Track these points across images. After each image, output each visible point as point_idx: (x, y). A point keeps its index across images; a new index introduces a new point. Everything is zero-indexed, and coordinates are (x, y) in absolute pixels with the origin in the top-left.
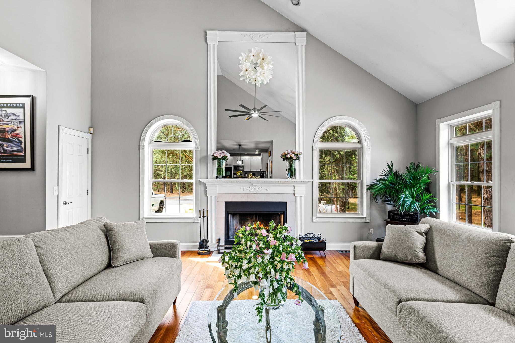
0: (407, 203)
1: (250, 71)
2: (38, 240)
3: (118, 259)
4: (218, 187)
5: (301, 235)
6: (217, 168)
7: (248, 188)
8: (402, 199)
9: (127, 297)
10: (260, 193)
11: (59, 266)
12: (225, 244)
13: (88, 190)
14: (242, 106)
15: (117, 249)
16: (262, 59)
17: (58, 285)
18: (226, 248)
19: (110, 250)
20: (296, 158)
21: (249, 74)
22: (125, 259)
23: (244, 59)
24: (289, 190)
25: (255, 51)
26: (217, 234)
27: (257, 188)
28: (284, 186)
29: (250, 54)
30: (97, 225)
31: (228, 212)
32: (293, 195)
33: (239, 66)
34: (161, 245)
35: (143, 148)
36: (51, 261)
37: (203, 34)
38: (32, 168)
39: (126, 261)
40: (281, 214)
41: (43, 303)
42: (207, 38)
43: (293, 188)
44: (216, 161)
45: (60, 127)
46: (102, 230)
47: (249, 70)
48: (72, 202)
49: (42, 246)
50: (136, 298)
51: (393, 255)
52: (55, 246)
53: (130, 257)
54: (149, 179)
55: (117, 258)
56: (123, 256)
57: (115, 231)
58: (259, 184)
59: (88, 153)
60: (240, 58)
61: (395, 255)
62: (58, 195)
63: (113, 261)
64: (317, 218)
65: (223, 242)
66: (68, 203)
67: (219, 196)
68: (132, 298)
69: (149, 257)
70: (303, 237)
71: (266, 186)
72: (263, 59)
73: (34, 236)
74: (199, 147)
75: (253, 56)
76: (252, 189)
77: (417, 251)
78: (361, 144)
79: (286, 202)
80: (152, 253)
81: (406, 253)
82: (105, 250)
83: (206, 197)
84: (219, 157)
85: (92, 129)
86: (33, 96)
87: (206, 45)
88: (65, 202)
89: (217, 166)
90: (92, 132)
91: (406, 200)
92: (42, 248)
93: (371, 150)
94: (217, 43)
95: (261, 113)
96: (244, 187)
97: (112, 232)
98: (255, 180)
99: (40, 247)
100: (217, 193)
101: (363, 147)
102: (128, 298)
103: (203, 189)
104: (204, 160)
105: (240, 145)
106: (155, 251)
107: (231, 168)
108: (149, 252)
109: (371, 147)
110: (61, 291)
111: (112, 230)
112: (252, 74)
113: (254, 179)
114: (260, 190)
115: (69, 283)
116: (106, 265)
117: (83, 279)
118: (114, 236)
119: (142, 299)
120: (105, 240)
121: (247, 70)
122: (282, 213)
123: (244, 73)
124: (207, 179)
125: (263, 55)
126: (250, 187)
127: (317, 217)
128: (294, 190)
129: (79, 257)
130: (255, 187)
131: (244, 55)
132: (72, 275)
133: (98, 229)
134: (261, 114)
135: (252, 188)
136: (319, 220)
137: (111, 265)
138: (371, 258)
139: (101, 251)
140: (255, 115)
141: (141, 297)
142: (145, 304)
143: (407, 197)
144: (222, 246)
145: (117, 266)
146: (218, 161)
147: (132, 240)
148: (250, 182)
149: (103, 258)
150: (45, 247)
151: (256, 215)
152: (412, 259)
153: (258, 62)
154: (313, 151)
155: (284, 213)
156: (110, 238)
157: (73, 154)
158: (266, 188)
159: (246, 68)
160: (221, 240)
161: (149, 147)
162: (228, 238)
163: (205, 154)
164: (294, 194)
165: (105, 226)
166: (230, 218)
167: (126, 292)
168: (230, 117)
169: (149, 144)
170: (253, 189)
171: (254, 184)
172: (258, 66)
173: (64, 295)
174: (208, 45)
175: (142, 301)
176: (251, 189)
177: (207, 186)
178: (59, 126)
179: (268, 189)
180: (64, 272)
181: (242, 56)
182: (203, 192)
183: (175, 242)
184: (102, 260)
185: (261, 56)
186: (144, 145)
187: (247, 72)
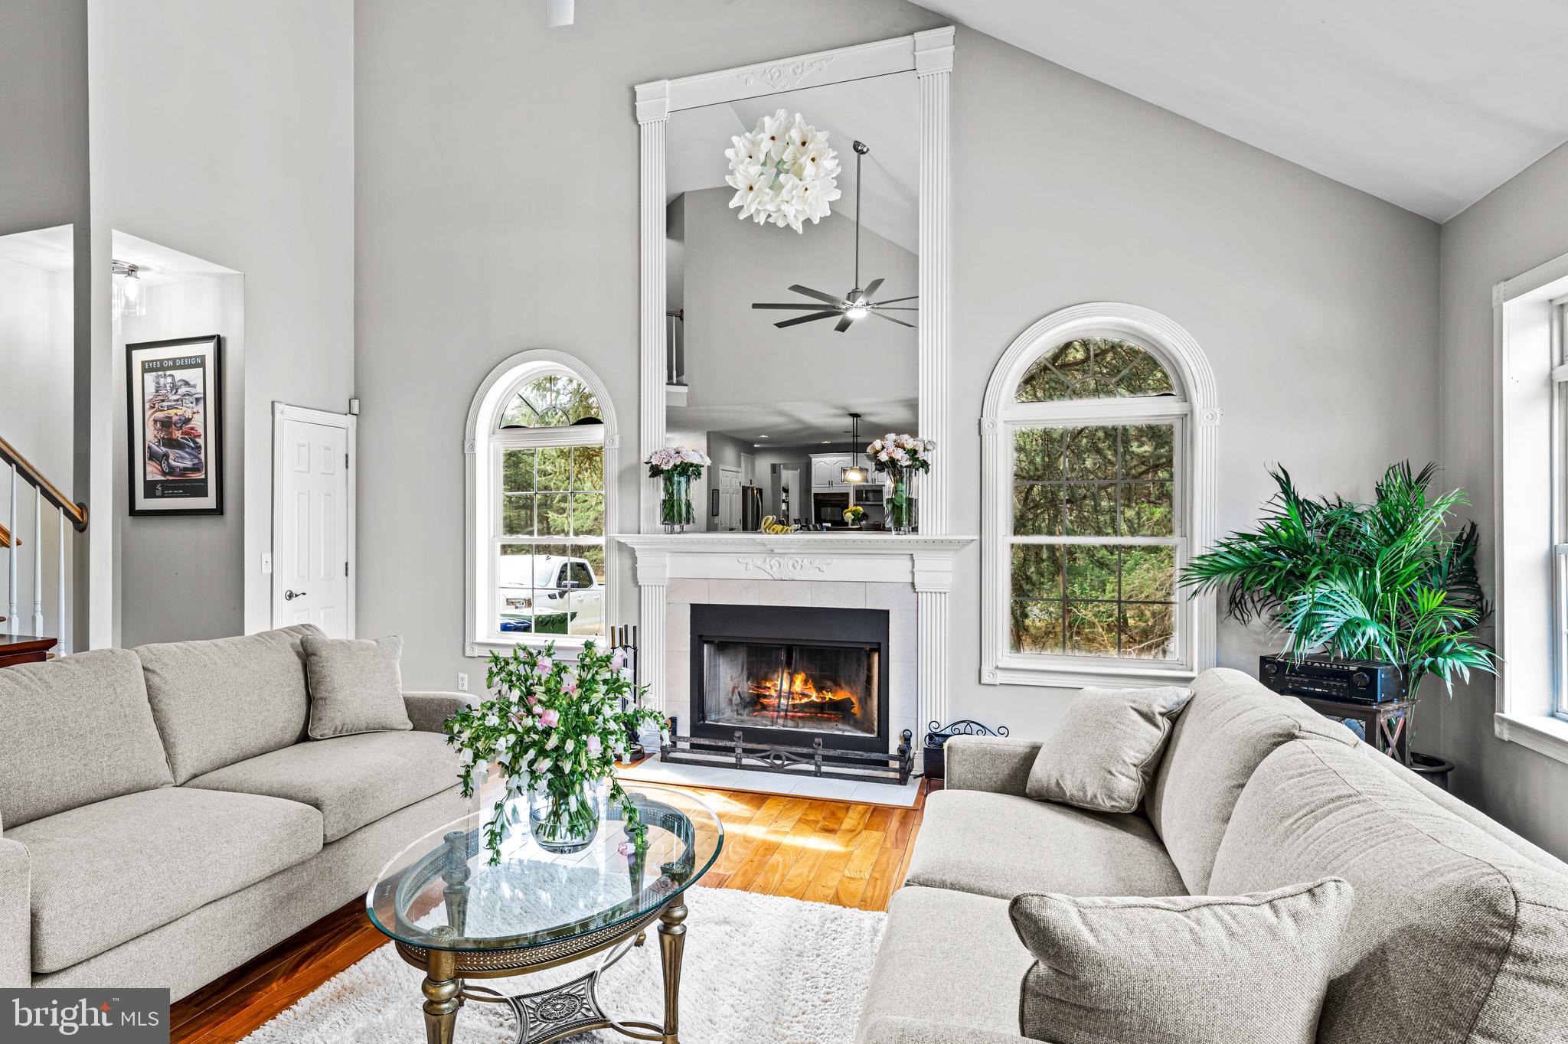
0: (1326, 625)
1: (760, 189)
2: (153, 657)
3: (323, 722)
4: (668, 559)
5: (933, 724)
6: (664, 501)
7: (759, 563)
8: (1303, 611)
9: (292, 792)
10: (798, 578)
11: (186, 715)
12: (692, 735)
13: (347, 564)
14: (797, 288)
15: (321, 699)
16: (798, 143)
17: (182, 754)
18: (694, 746)
19: (310, 700)
20: (909, 463)
21: (758, 200)
22: (338, 723)
23: (743, 153)
24: (895, 570)
25: (778, 122)
26: (667, 701)
27: (788, 562)
28: (877, 556)
29: (762, 135)
30: (291, 641)
31: (700, 636)
32: (910, 587)
33: (727, 178)
34: (430, 701)
35: (473, 447)
36: (173, 703)
37: (627, 95)
38: (219, 511)
39: (340, 728)
40: (872, 650)
41: (146, 779)
42: (635, 106)
43: (910, 563)
44: (660, 480)
45: (276, 405)
46: (298, 654)
47: (755, 188)
48: (304, 594)
49: (158, 670)
50: (307, 796)
51: (1053, 782)
52: (183, 673)
53: (348, 722)
54: (492, 535)
55: (320, 719)
56: (333, 715)
57: (321, 657)
58: (793, 551)
59: (347, 467)
60: (729, 153)
61: (1058, 784)
62: (272, 574)
63: (312, 725)
64: (998, 672)
65: (684, 730)
66: (297, 596)
67: (675, 585)
68: (301, 795)
69: (399, 728)
70: (943, 733)
71: (817, 556)
72: (804, 144)
73: (149, 650)
74: (617, 438)
75: (773, 138)
76: (771, 567)
77: (1114, 772)
78: (1186, 401)
79: (887, 612)
80: (410, 717)
81: (1084, 777)
82: (298, 700)
83: (637, 589)
84: (665, 467)
85: (356, 403)
86: (219, 336)
87: (636, 128)
88: (288, 593)
89: (662, 495)
90: (356, 410)
91: (1319, 615)
92: (158, 675)
93: (1218, 422)
94: (666, 116)
95: (878, 304)
96: (750, 561)
97: (315, 658)
98: (780, 536)
99: (154, 672)
100: (668, 575)
101: (1192, 412)
102: (294, 795)
103: (628, 563)
104: (628, 476)
105: (855, 416)
106: (416, 716)
107: (847, 495)
108: (399, 716)
109: (1218, 411)
110: (188, 767)
111: (314, 654)
112: (766, 198)
113: (777, 533)
114: (798, 568)
115: (205, 753)
116: (298, 733)
117: (237, 752)
118: (318, 669)
119: (317, 799)
120: (301, 676)
121: (751, 188)
122: (875, 647)
123: (742, 198)
124: (639, 533)
125: (801, 130)
126: (768, 560)
127: (997, 668)
128: (913, 573)
129: (229, 702)
130: (781, 560)
131: (741, 144)
132: (212, 737)
133: (291, 650)
134: (880, 306)
135: (772, 562)
136: (1002, 677)
137: (309, 736)
138: (1003, 790)
139: (287, 698)
140: (857, 313)
141: (317, 795)
142: (323, 812)
143: (1331, 603)
144: (684, 739)
145: (319, 737)
146: (665, 479)
147: (357, 680)
148: (764, 545)
149: (290, 716)
150: (164, 673)
151: (790, 650)
152: (1095, 796)
153: (784, 157)
154: (981, 436)
155: (881, 648)
156: (312, 672)
157: (309, 472)
158: (817, 563)
159: (749, 183)
160: (679, 722)
161: (492, 445)
162: (704, 718)
163: (635, 460)
164: (913, 584)
165: (302, 643)
166: (709, 655)
167: (294, 783)
168: (780, 325)
169: (489, 436)
170: (777, 565)
171: (775, 551)
172: (787, 172)
173: (195, 776)
174: (640, 126)
175: (317, 805)
176: (769, 567)
177: (637, 554)
178: (273, 403)
179: (824, 568)
180: (194, 729)
181: (732, 146)
182: (629, 574)
183: (463, 698)
184: (289, 720)
185: (795, 135)
186: (474, 439)
187: (752, 194)
